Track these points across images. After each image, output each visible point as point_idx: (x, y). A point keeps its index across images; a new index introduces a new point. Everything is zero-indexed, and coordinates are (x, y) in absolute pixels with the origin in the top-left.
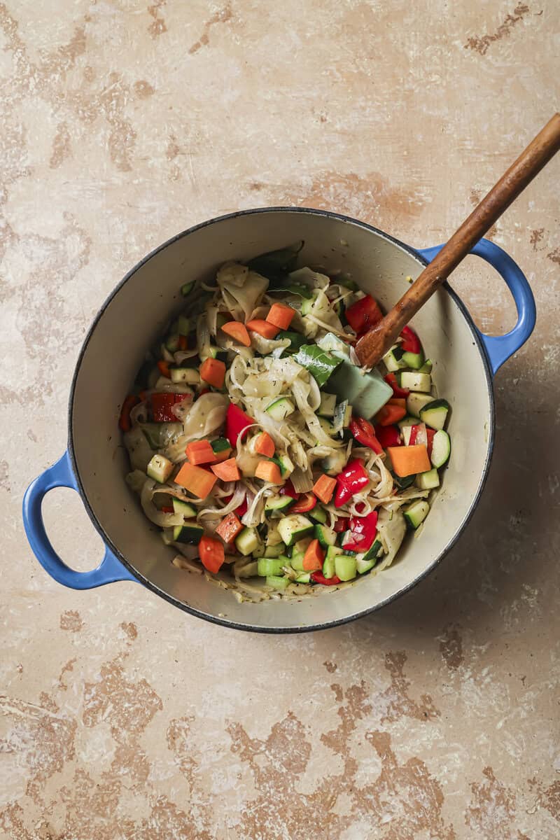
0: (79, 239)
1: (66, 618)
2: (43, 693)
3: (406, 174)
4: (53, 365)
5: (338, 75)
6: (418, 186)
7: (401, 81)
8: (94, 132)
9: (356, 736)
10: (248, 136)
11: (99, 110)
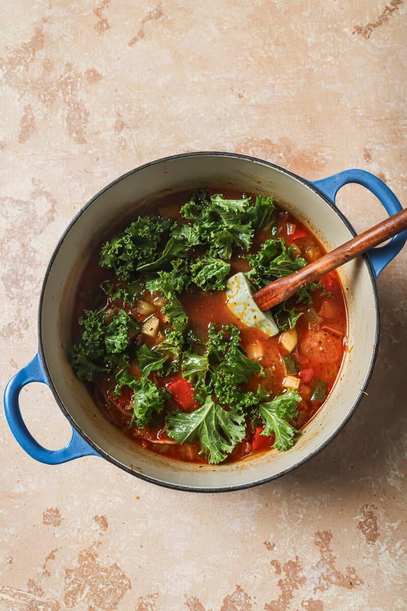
0: (45, 200)
1: (47, 514)
2: (30, 580)
3: (310, 138)
4: (29, 304)
5: (251, 59)
6: (320, 147)
7: (303, 63)
8: (54, 112)
9: (294, 604)
10: (180, 111)
11: (57, 94)
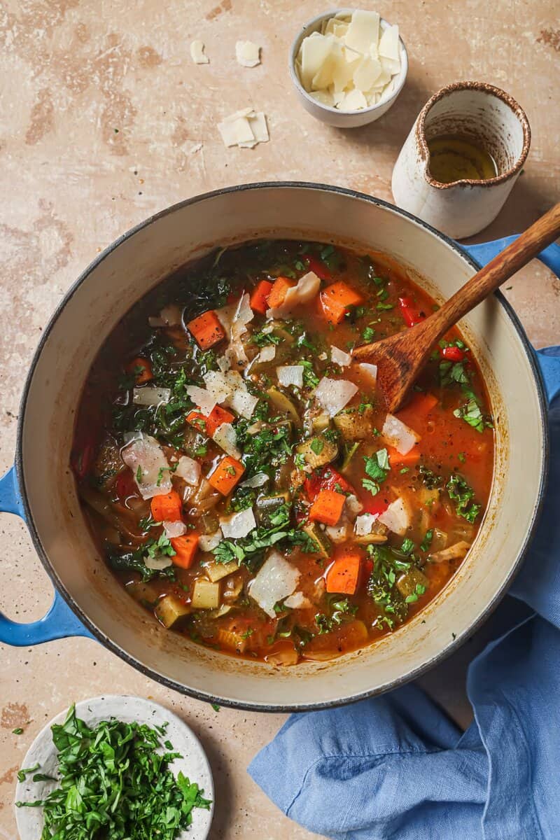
0: (56, 234)
1: (9, 712)
7: (461, 75)
